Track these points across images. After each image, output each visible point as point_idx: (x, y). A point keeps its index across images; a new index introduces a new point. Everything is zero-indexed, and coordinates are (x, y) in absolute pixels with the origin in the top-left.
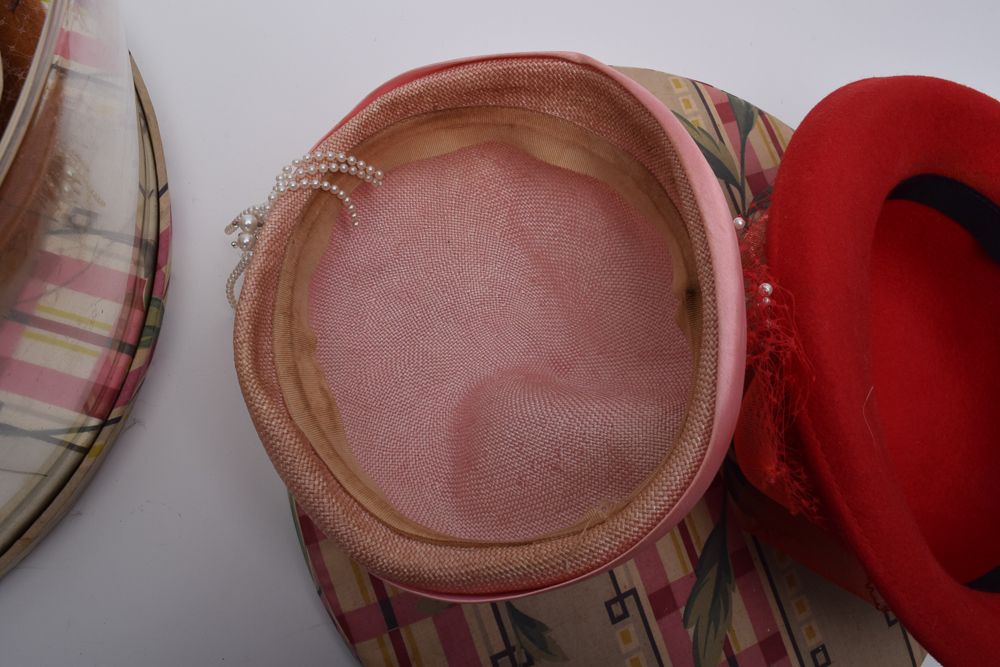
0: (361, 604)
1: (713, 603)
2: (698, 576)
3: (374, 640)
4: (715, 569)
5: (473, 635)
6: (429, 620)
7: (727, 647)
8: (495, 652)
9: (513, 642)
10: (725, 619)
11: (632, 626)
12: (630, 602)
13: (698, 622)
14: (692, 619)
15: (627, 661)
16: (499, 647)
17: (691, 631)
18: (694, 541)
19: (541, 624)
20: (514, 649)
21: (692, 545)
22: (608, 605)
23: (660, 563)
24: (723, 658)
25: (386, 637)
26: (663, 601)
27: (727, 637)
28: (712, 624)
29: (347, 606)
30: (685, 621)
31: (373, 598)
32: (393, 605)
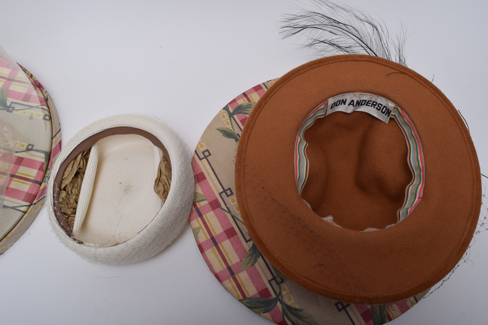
0: (222, 269)
3: (228, 280)
6: (245, 271)
8: (269, 279)
9: (275, 275)
16: (270, 277)
20: (276, 277)
25: (231, 279)
29: (217, 271)
31: (225, 267)
32: (232, 268)
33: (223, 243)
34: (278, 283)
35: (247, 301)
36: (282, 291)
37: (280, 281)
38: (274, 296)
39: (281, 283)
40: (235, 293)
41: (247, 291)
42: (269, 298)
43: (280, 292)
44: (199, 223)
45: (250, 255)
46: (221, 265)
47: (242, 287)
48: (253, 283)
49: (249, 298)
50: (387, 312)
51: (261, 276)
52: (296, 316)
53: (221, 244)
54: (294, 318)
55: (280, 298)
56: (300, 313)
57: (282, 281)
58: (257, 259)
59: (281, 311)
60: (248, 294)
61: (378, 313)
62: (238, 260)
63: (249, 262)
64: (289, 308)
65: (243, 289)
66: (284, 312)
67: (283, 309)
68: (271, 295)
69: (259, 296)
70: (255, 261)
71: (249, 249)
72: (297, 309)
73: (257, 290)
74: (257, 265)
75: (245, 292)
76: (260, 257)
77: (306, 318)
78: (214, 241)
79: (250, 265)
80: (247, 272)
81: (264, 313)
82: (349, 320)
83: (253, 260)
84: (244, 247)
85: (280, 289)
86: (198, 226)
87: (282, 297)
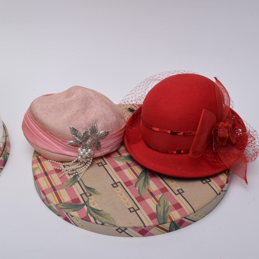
0: (47, 187)
1: (144, 183)
2: (138, 179)
3: (50, 193)
4: (144, 177)
5: (75, 191)
6: (64, 189)
7: (149, 190)
8: (81, 194)
9: (86, 191)
10: (148, 185)
11: (120, 188)
12: (119, 184)
13: (139, 186)
14: (138, 186)
15: (119, 194)
16: (82, 192)
17: (137, 188)
18: (137, 173)
19: (94, 189)
20: (86, 193)
21: (136, 174)
22: (112, 185)
23: (127, 177)
24: (148, 192)
25: (53, 193)
26: (129, 183)
27: (148, 189)
28: (144, 187)
29: (44, 189)
30: (135, 186)
31: (50, 186)
32: (55, 187)
33: (52, 175)
34: (87, 196)
35: (62, 204)
36: (89, 200)
37: (89, 195)
38: (82, 202)
39: (89, 196)
40: (54, 200)
41: (63, 199)
42: (79, 203)
43: (88, 201)
44: (38, 165)
45: (70, 181)
46: (48, 185)
47: (60, 197)
48: (69, 195)
49: (64, 203)
50: (169, 215)
51: (76, 191)
52: (97, 214)
53: (50, 175)
54: (95, 215)
55: (87, 204)
56: (101, 212)
57: (91, 195)
58: (75, 183)
59: (86, 211)
60: (64, 201)
61: (162, 215)
62: (61, 183)
63: (69, 184)
64: (93, 209)
65: (61, 198)
66: (88, 211)
67: (88, 209)
68: (80, 202)
69: (72, 202)
70: (73, 184)
71: (70, 179)
72: (99, 210)
73: (71, 199)
74: (74, 186)
75: (61, 199)
76: (77, 182)
77: (105, 215)
78: (46, 174)
79: (69, 186)
80: (65, 189)
81: (73, 211)
82: (138, 218)
83: (71, 184)
84: (66, 177)
85: (88, 199)
86: (37, 166)
87: (88, 203)
